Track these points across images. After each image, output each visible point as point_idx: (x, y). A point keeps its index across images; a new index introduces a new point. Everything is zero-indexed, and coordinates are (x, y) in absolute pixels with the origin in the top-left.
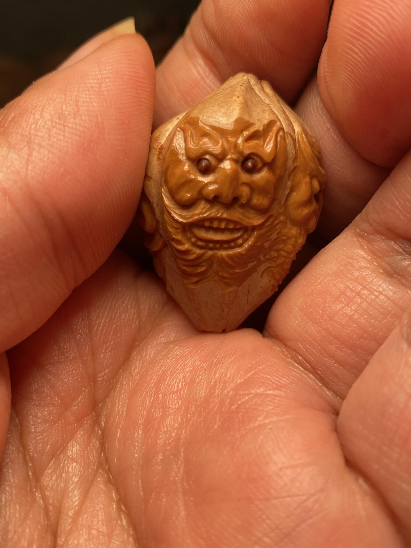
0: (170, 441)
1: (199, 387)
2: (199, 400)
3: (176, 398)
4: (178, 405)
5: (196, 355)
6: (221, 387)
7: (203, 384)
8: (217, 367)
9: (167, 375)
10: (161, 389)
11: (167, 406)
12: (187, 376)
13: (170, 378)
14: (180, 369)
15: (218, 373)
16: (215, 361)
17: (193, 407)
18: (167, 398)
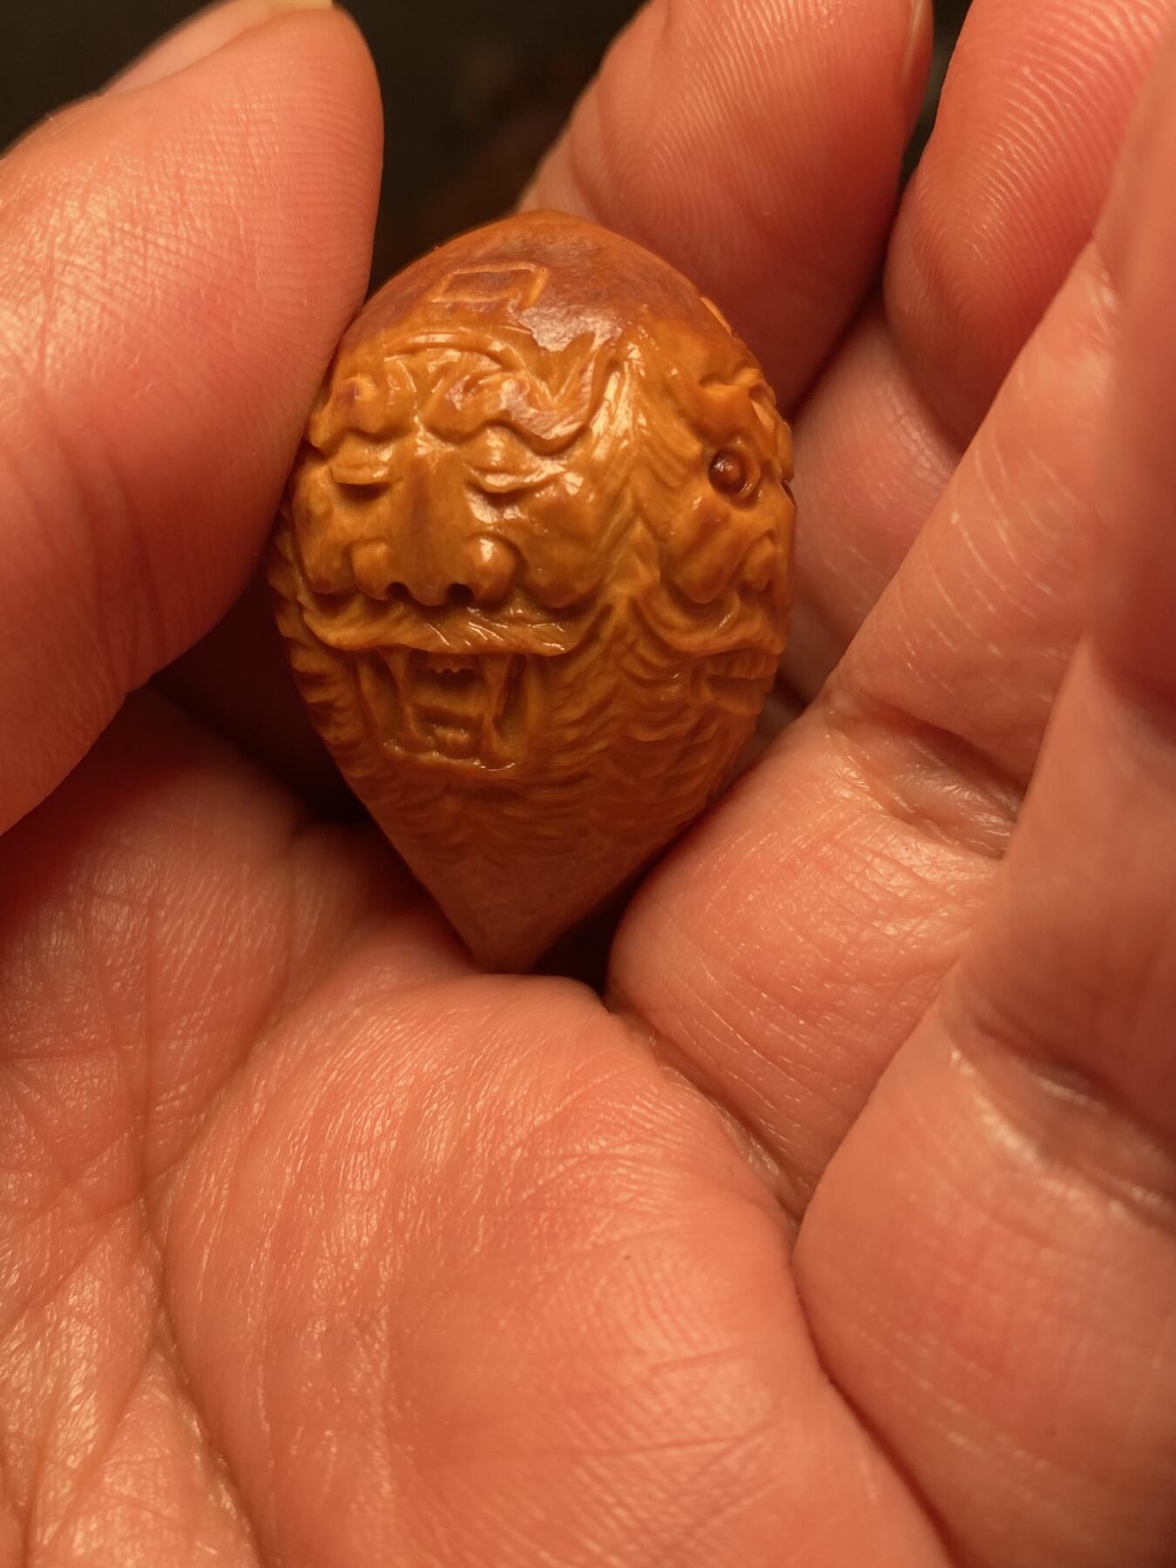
0: (348, 1285)
1: (430, 1135)
2: (430, 1171)
3: (364, 1164)
4: (371, 1183)
5: (427, 1044)
6: (489, 1136)
7: (441, 1126)
8: (482, 1079)
9: (343, 1096)
10: (325, 1136)
11: (340, 1186)
12: (397, 1100)
13: (351, 1109)
14: (379, 1080)
15: (484, 1096)
16: (476, 1062)
17: (413, 1190)
18: (341, 1163)
